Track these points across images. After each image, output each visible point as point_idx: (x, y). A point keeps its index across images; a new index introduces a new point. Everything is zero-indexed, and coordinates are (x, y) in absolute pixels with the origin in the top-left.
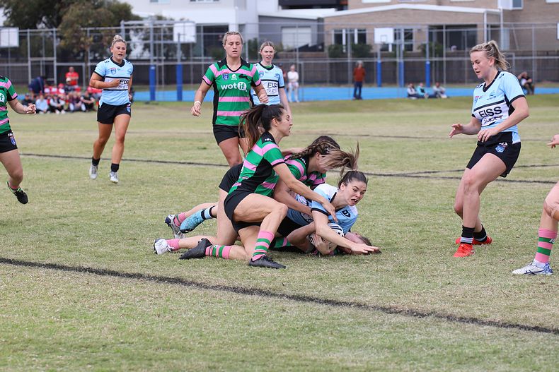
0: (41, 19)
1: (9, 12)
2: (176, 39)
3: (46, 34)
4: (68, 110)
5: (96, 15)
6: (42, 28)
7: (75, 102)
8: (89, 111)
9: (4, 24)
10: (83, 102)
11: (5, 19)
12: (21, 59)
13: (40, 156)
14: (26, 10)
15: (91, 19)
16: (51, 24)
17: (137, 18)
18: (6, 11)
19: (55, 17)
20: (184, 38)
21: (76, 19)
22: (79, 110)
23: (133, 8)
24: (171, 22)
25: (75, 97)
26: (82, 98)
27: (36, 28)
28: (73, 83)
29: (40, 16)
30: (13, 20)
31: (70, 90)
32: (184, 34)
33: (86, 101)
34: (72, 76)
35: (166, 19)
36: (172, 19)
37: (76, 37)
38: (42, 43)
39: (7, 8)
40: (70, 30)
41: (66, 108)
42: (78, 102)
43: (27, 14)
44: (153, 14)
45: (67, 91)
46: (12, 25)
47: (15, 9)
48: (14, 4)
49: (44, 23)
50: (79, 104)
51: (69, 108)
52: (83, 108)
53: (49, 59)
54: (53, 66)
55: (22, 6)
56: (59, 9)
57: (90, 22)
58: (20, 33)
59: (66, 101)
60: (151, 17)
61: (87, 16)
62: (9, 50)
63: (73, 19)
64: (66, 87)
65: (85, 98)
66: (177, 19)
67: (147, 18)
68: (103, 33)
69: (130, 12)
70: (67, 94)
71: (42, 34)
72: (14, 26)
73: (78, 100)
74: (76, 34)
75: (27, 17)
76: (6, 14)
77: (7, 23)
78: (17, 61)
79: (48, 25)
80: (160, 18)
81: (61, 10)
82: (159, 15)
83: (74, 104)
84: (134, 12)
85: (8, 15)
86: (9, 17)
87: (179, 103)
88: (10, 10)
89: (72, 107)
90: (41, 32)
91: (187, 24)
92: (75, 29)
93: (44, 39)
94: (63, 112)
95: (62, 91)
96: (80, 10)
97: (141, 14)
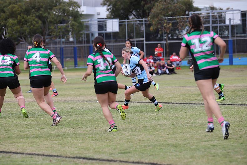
0: (132, 12)
1: (110, 8)
2: (227, 23)
3: (136, 23)
4: (157, 74)
5: (173, 8)
6: (133, 18)
7: (162, 68)
8: (171, 74)
9: (107, 16)
10: (167, 68)
11: (108, 13)
12: (118, 40)
13: (166, 103)
14: (122, 6)
15: (170, 11)
16: (138, 16)
17: (198, 9)
18: (109, 8)
19: (141, 11)
20: (233, 22)
21: (160, 12)
22: (165, 73)
23: (194, 2)
24: (220, 11)
25: (162, 64)
26: (166, 65)
27: (128, 19)
28: (159, 55)
29: (131, 10)
30: (113, 14)
31: (157, 60)
32: (233, 19)
33: (168, 67)
34: (159, 50)
35: (216, 10)
36: (221, 9)
37: (160, 23)
38: (133, 29)
39: (109, 6)
40: (156, 20)
41: (156, 72)
42: (163, 68)
43: (123, 9)
44: (208, 6)
45: (155, 60)
46: (112, 17)
47: (114, 6)
48: (113, 3)
49: (134, 15)
50: (165, 69)
51: (158, 72)
52: (168, 72)
53: (141, 39)
54: (143, 44)
55: (119, 4)
56: (144, 5)
57: (170, 13)
58: (120, 22)
59: (155, 67)
60: (206, 8)
61: (167, 9)
62: (112, 34)
63: (158, 11)
64: (155, 58)
65: (168, 65)
66: (225, 9)
67: (203, 9)
68: (178, 21)
69: (193, 5)
70: (155, 63)
71: (133, 23)
72: (114, 18)
73: (164, 66)
74: (160, 22)
75: (122, 11)
76: (108, 10)
77: (109, 16)
78: (116, 41)
79: (136, 16)
80: (213, 8)
81: (146, 6)
82: (212, 6)
83: (161, 70)
84: (195, 5)
85: (110, 10)
86: (110, 12)
87: (230, 67)
88: (111, 7)
89: (160, 71)
90: (132, 21)
91: (234, 12)
92: (160, 18)
93: (134, 26)
94: (154, 75)
95: (152, 61)
96: (162, 5)
97: (200, 6)
